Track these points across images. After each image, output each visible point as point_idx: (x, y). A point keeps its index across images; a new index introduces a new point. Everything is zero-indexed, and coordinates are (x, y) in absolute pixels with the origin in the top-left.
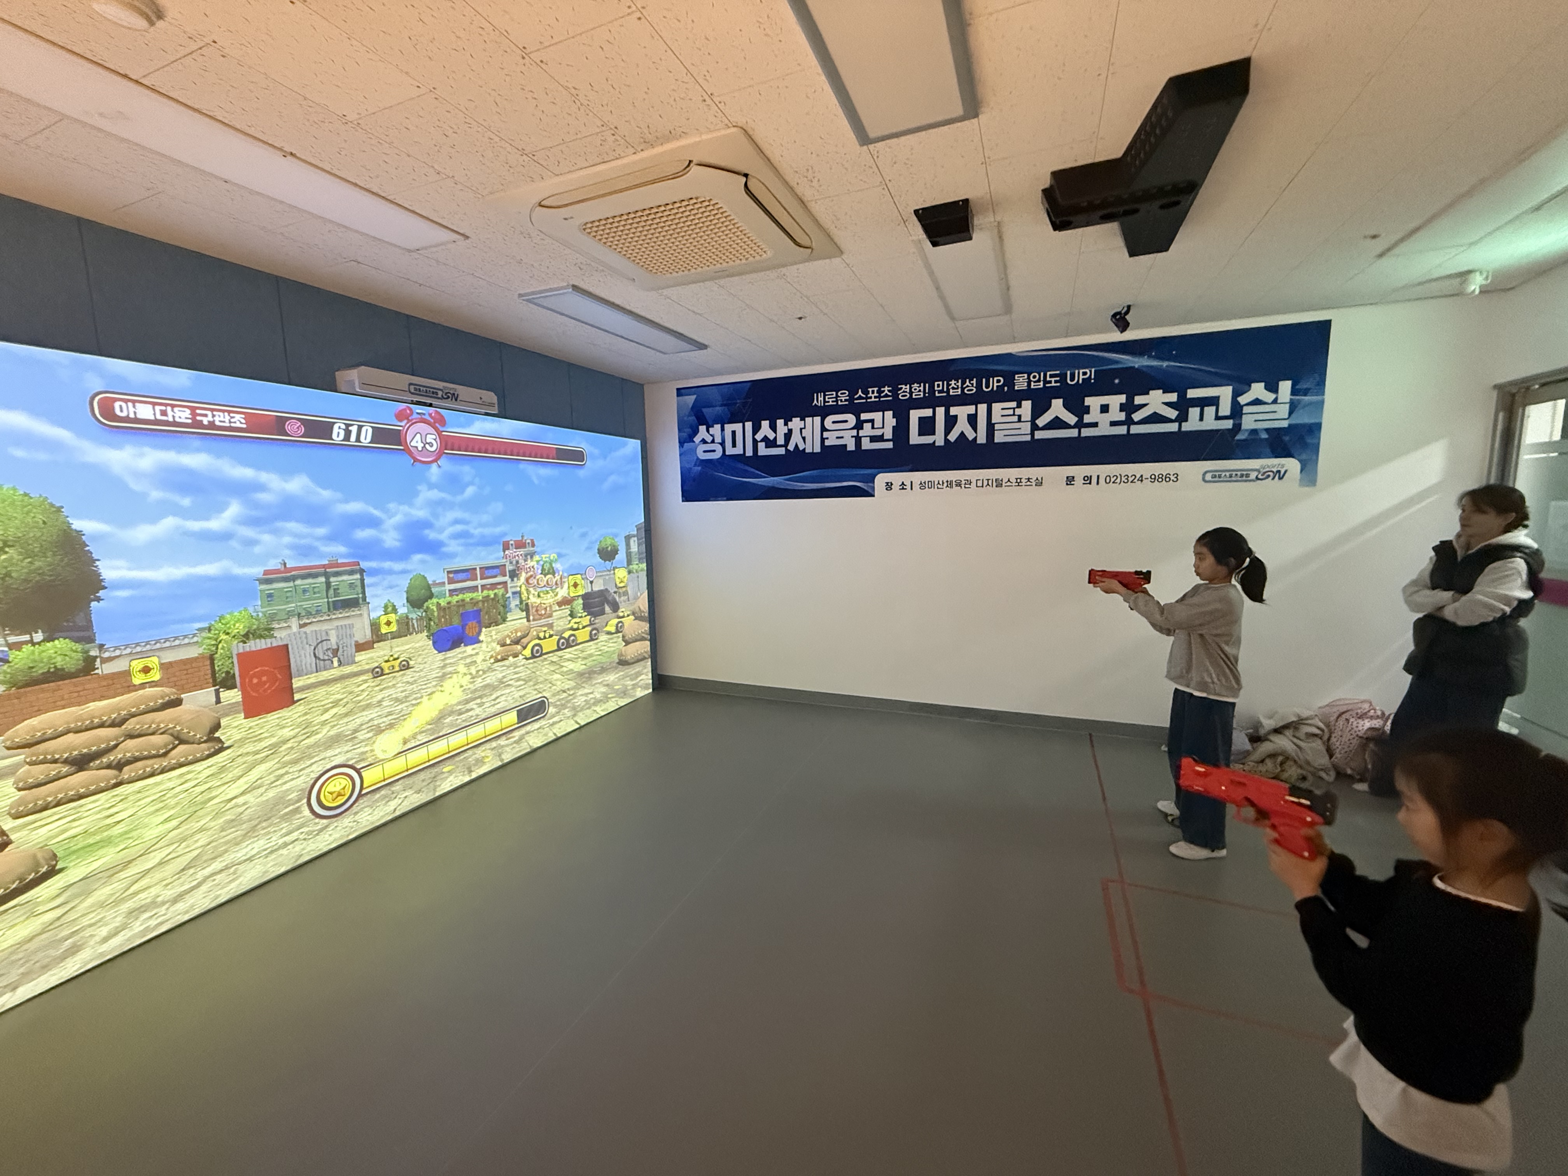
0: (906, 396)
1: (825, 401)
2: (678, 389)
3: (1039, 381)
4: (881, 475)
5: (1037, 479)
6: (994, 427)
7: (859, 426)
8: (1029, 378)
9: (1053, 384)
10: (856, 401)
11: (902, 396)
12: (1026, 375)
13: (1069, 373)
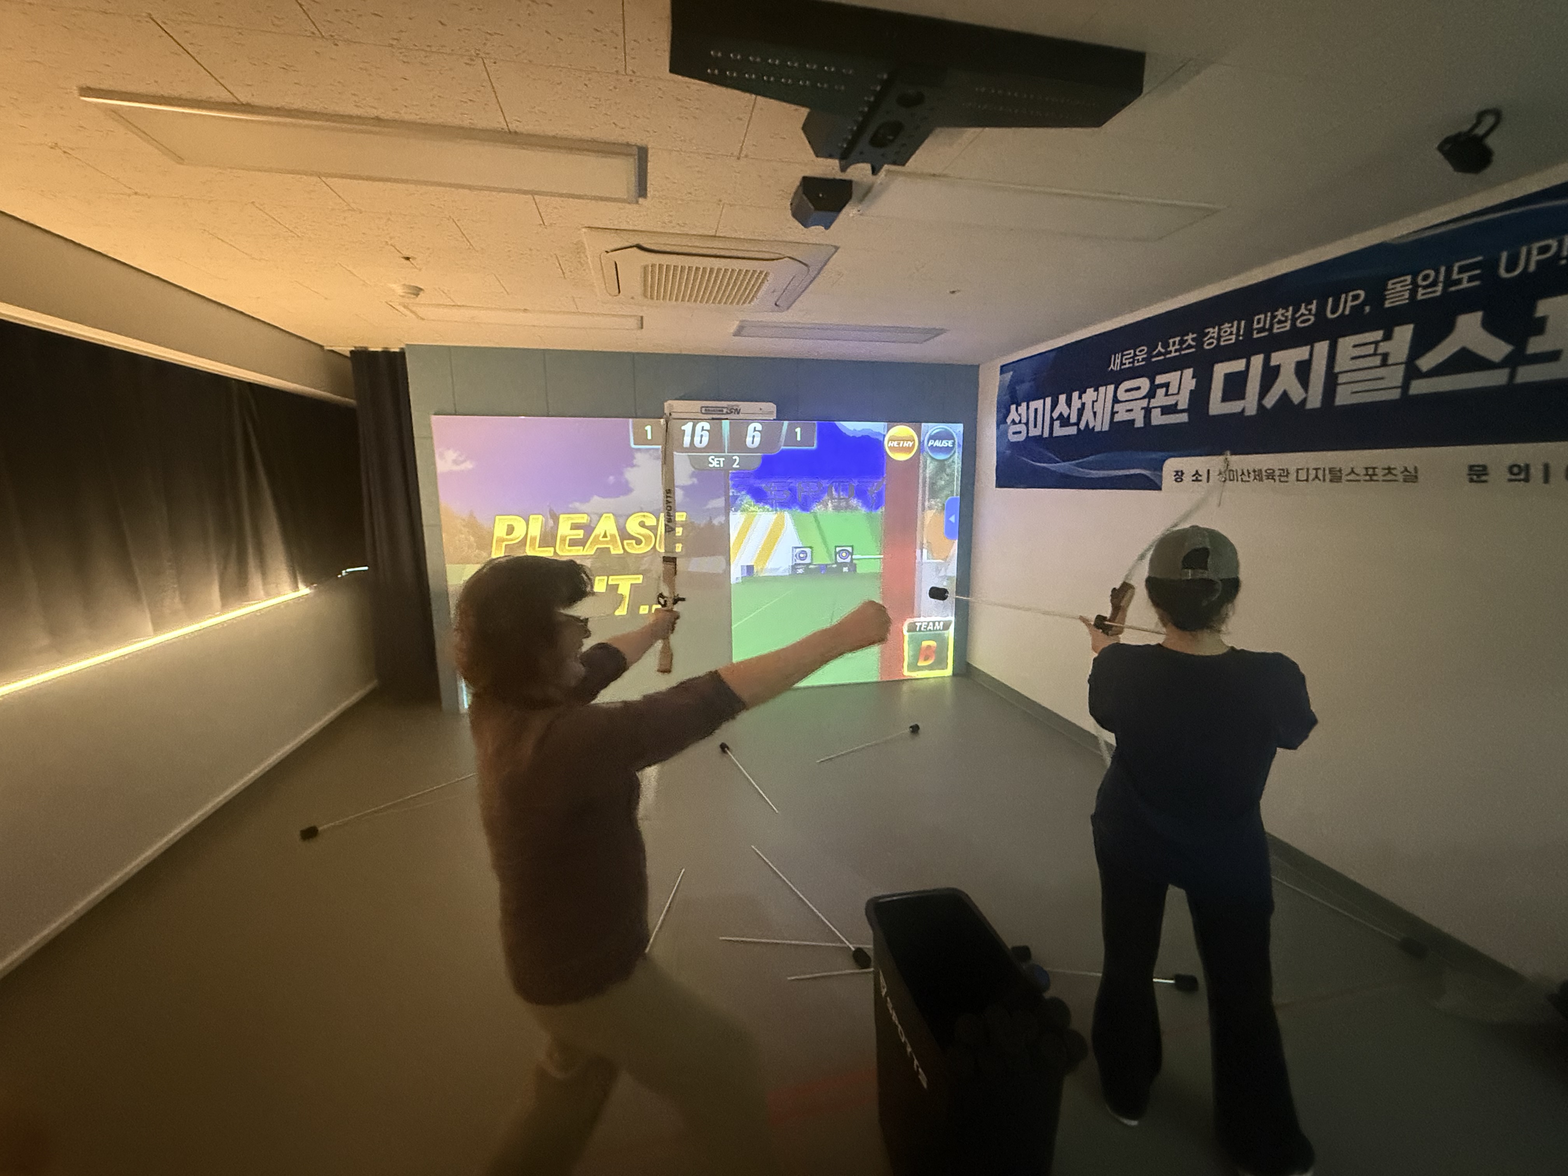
0: (1212, 343)
1: (1122, 364)
2: (1002, 367)
3: (1434, 284)
4: (1172, 459)
5: (1406, 470)
6: (1337, 378)
7: (1151, 395)
8: (1414, 282)
9: (1465, 285)
10: (1154, 359)
11: (1209, 344)
12: (1409, 278)
13: (1504, 256)
